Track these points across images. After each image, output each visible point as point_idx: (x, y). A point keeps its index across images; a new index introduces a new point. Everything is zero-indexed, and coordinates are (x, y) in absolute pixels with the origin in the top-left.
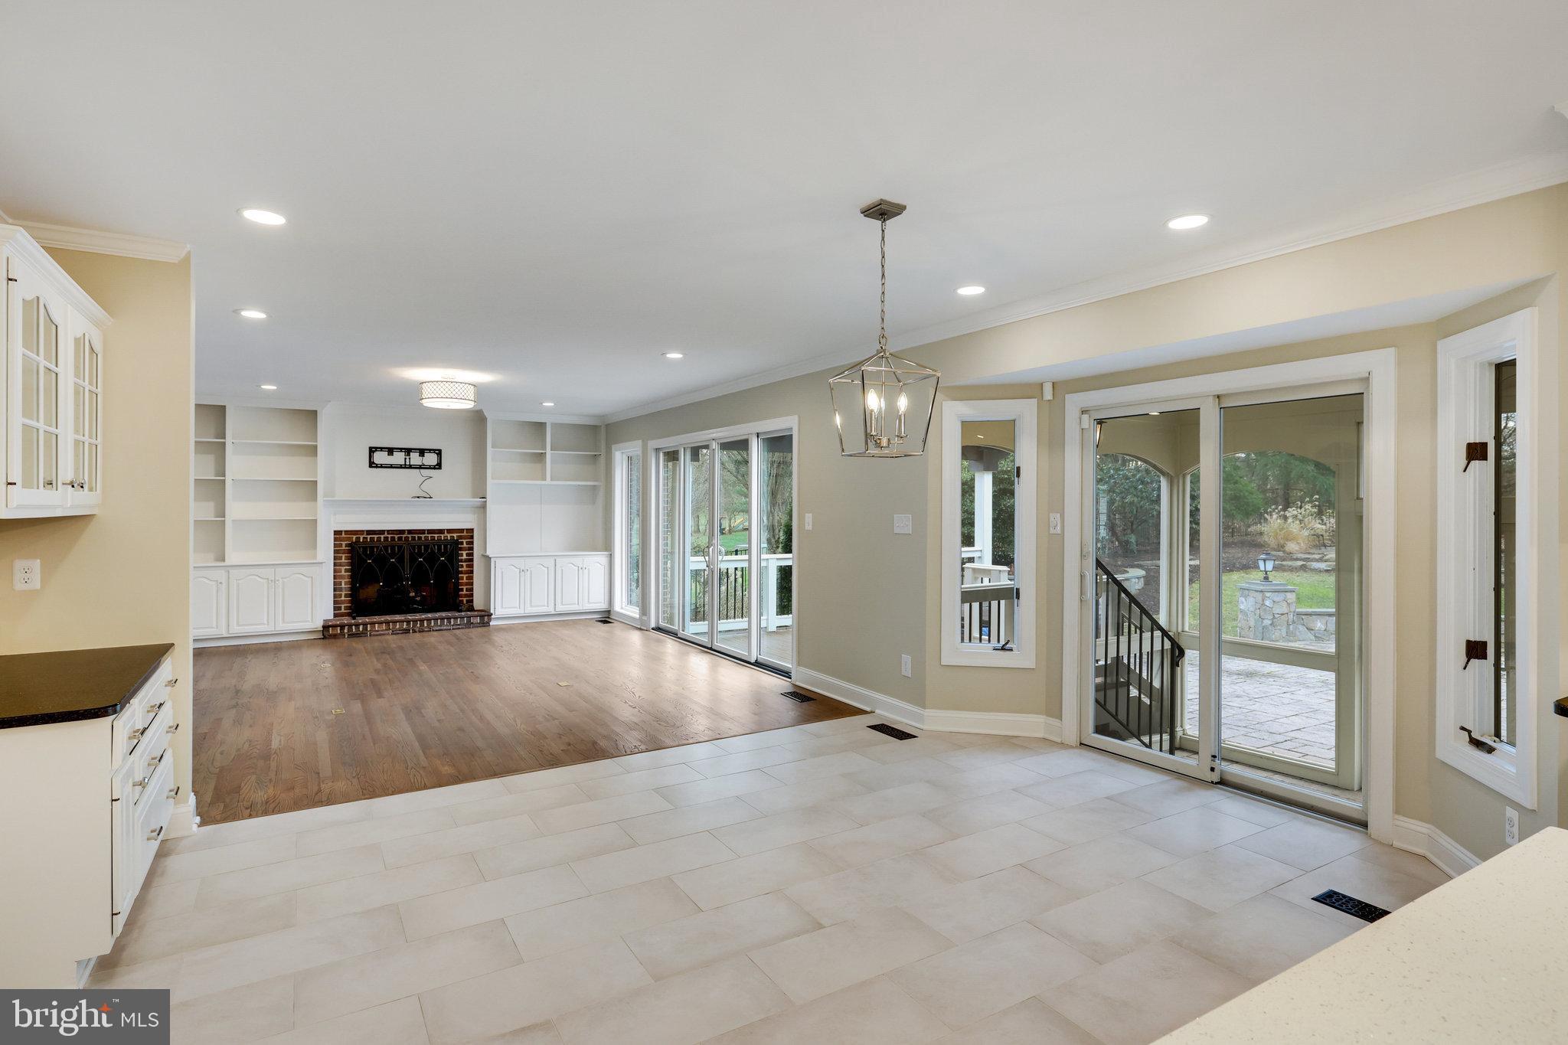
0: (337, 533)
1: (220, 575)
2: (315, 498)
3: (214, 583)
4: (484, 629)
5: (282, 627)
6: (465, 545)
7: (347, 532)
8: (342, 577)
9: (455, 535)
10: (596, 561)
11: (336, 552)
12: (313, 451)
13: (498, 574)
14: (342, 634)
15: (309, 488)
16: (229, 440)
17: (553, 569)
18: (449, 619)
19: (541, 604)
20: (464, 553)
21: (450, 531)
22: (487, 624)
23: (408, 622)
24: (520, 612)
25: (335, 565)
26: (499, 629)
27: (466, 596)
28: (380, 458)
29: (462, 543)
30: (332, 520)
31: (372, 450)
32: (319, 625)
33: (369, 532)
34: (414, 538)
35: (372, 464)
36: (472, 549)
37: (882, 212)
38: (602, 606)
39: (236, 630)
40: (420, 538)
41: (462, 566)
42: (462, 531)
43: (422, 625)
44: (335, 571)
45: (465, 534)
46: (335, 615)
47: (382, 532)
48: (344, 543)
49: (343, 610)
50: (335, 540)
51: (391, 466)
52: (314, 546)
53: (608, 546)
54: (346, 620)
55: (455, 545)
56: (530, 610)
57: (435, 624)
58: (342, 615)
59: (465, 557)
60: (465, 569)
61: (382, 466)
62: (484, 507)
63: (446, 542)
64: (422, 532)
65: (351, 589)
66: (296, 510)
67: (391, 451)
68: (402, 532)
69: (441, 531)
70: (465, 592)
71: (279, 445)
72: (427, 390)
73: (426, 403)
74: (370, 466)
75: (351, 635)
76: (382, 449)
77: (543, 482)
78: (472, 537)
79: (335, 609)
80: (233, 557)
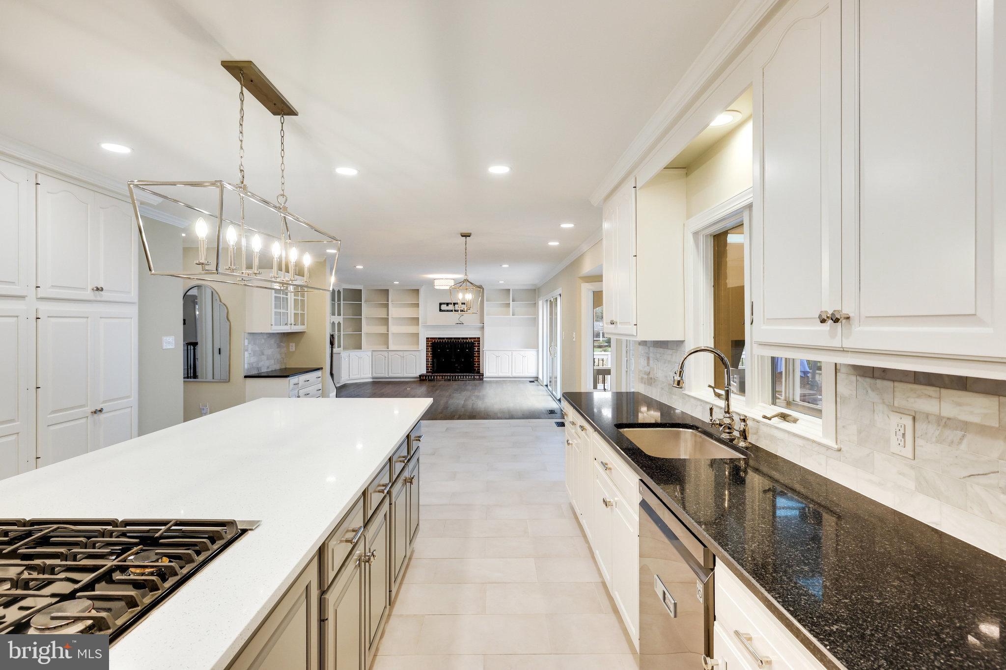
0: (427, 338)
1: (386, 354)
2: (418, 325)
3: (384, 357)
4: (481, 381)
5: (406, 375)
6: (476, 345)
7: (431, 338)
8: (429, 357)
9: (472, 340)
10: (531, 354)
11: (427, 346)
12: (417, 305)
13: (487, 356)
14: (426, 379)
15: (416, 320)
16: (390, 303)
17: (511, 356)
18: (466, 376)
19: (505, 372)
20: (476, 348)
21: (470, 338)
22: (482, 379)
23: (442, 376)
24: (496, 375)
25: (427, 351)
26: (487, 382)
27: (477, 367)
28: (444, 307)
29: (475, 344)
30: (425, 333)
31: (441, 304)
32: (417, 375)
33: (439, 338)
34: (456, 341)
35: (441, 310)
36: (479, 346)
37: (466, 235)
38: (534, 375)
39: (391, 375)
40: (458, 341)
41: (475, 354)
42: (475, 338)
43: (455, 378)
44: (427, 354)
45: (476, 340)
46: (427, 372)
47: (444, 338)
48: (430, 343)
49: (429, 370)
50: (427, 341)
51: (448, 311)
52: (418, 344)
53: (536, 347)
54: (430, 374)
55: (473, 344)
56: (501, 375)
57: (461, 378)
58: (429, 372)
59: (476, 350)
60: (476, 355)
61: (444, 311)
62: (483, 327)
63: (468, 343)
64: (459, 338)
65: (432, 362)
66: (411, 329)
67: (447, 304)
68: (451, 338)
69: (467, 338)
70: (476, 365)
71: (408, 304)
72: (436, 283)
73: (436, 287)
74: (440, 311)
75: (429, 380)
76: (444, 303)
77: (509, 316)
78: (479, 341)
79: (427, 369)
80: (391, 347)
